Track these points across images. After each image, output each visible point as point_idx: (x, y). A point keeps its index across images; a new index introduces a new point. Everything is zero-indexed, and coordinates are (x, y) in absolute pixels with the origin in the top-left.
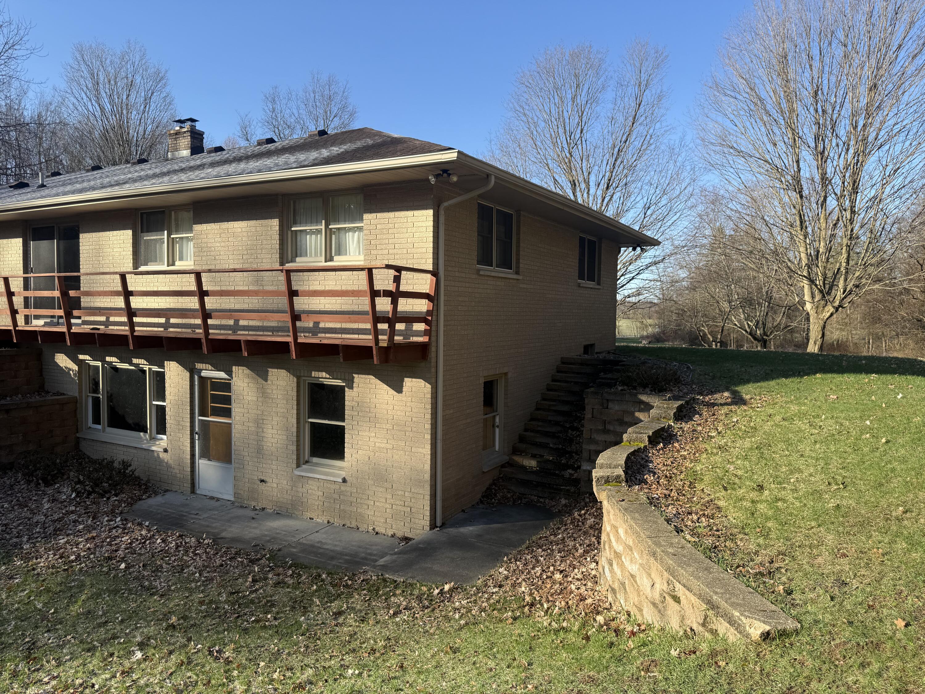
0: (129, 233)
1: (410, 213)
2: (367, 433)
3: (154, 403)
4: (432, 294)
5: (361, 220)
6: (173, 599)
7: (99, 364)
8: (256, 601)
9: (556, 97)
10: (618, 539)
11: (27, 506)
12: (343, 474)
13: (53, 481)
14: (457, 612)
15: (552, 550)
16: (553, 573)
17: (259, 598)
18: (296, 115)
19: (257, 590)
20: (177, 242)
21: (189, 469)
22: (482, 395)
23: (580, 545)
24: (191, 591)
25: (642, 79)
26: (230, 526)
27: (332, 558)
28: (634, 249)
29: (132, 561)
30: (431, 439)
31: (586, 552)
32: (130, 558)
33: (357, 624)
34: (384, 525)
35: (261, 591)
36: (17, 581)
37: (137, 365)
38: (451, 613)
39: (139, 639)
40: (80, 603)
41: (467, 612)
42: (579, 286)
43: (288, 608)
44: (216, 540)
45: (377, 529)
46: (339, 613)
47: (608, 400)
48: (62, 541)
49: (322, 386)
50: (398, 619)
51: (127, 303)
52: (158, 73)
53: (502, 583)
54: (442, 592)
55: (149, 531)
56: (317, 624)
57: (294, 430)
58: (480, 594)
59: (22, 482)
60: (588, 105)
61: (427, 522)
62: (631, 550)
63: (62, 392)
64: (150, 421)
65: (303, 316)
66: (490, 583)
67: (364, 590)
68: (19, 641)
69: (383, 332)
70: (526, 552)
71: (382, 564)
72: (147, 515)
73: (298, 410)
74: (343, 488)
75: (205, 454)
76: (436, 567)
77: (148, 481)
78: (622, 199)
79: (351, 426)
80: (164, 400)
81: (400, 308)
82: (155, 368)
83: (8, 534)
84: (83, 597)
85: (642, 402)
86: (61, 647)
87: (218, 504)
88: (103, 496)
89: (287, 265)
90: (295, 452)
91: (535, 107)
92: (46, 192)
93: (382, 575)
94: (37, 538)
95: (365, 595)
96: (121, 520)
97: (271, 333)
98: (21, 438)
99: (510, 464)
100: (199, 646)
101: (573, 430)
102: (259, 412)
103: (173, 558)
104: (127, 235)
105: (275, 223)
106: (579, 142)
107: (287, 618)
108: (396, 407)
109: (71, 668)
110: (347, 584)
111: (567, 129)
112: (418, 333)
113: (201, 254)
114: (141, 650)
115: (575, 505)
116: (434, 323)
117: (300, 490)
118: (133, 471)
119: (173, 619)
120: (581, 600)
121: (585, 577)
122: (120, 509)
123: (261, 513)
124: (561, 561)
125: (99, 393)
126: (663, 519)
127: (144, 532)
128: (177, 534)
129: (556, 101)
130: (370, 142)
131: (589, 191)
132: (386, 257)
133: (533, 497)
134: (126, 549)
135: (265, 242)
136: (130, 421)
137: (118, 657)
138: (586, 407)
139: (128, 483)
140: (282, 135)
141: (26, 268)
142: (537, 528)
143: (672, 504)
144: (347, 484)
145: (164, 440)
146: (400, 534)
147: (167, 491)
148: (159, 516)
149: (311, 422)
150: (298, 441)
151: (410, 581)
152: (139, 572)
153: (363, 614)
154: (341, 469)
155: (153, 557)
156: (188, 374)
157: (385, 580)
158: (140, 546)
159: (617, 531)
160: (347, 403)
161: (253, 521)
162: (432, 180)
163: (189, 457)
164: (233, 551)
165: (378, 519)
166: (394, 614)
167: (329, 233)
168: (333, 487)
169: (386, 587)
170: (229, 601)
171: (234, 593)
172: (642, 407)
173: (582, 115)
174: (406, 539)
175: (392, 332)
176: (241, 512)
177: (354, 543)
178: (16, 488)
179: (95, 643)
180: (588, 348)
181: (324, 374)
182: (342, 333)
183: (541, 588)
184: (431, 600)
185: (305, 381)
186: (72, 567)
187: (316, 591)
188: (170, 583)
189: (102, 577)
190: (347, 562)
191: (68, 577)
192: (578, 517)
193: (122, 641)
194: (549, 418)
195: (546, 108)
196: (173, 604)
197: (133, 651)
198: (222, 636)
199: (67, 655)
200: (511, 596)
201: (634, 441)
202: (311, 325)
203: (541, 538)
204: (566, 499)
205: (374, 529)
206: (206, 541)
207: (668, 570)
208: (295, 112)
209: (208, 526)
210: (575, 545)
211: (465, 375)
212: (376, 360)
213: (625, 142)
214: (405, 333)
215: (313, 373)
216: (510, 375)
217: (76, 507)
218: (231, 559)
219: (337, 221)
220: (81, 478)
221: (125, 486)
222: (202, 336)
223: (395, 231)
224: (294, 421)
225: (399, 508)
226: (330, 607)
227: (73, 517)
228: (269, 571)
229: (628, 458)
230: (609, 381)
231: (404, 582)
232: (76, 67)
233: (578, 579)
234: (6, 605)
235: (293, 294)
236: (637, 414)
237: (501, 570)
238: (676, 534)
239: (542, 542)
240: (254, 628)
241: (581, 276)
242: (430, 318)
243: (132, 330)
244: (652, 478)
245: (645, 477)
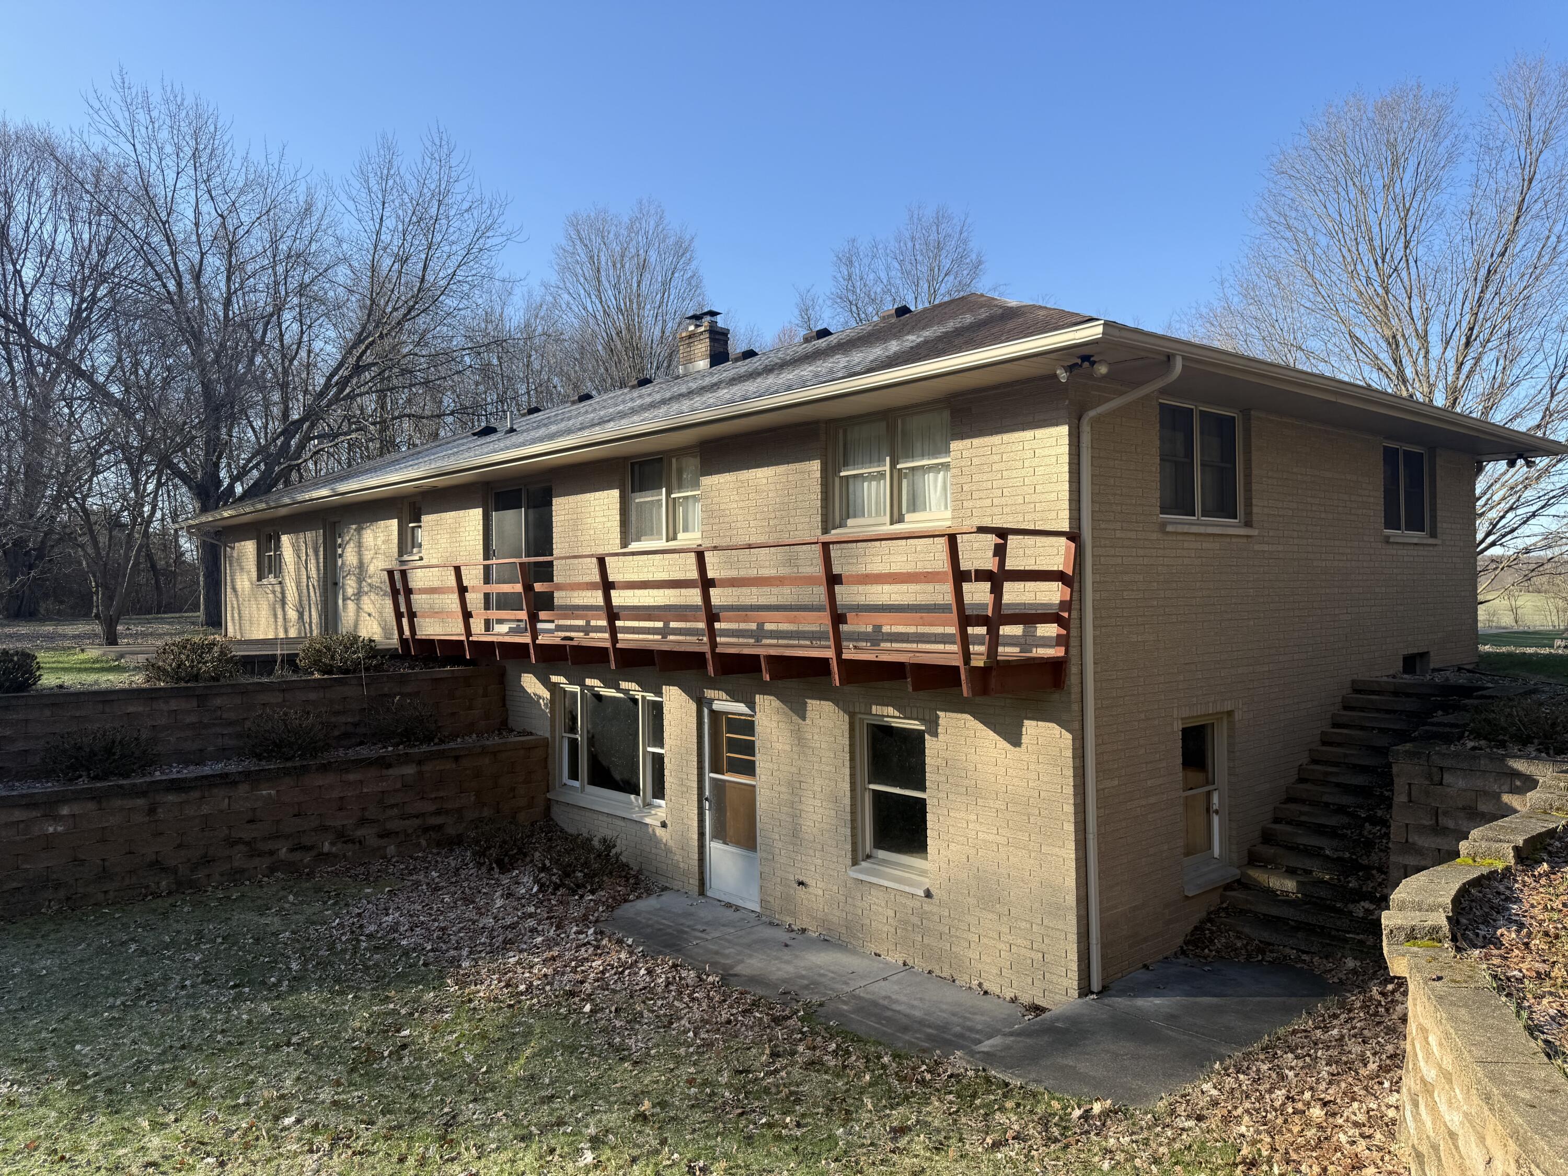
0: (616, 493)
1: (1028, 434)
2: (962, 815)
3: (650, 749)
4: (1070, 572)
5: (947, 451)
6: (650, 1072)
7: (577, 689)
8: (773, 1090)
9: (1351, 187)
10: (1429, 1054)
11: (474, 902)
12: (927, 883)
13: (512, 864)
14: (1108, 1156)
15: (1315, 1059)
16: (1308, 1105)
17: (777, 1086)
18: (885, 281)
19: (776, 1071)
20: (681, 505)
21: (696, 856)
22: (1179, 752)
23: (1375, 1054)
24: (678, 1060)
25: (1534, 131)
26: (750, 956)
27: (905, 1029)
28: (1512, 464)
29: (603, 1001)
30: (1076, 831)
31: (1382, 1068)
32: (600, 995)
33: (928, 1154)
34: (998, 980)
35: (783, 1074)
36: (447, 1016)
37: (626, 691)
38: (1097, 1159)
39: (592, 1131)
40: (522, 1061)
41: (1127, 1160)
42: (1388, 542)
43: (821, 1110)
44: (726, 979)
45: (986, 986)
46: (900, 1131)
47: (1441, 769)
48: (512, 960)
49: (888, 730)
50: (999, 1156)
51: (607, 598)
52: (678, 243)
53: (1205, 1112)
54: (1086, 1116)
55: (631, 953)
56: (863, 1145)
57: (847, 801)
58: (1159, 1129)
59: (471, 865)
60: (1419, 195)
61: (1072, 982)
62: (1450, 1081)
63: (529, 730)
64: (644, 778)
65: (850, 616)
66: (1181, 1109)
67: (950, 1093)
68: (436, 1111)
69: (979, 640)
70: (1262, 1057)
71: (985, 1049)
72: (632, 927)
73: (852, 768)
74: (926, 907)
75: (720, 834)
76: (1083, 1067)
77: (640, 871)
78: (1501, 362)
79: (935, 800)
80: (662, 747)
81: (1007, 598)
82: (651, 697)
83: (445, 942)
84: (528, 1052)
85: (1517, 774)
86: (488, 1127)
87: (738, 915)
88: (574, 892)
89: (833, 532)
90: (849, 839)
91: (1309, 212)
92: (514, 438)
93: (984, 1070)
94: (481, 952)
95: (951, 1102)
96: (595, 933)
97: (808, 643)
98: (473, 798)
99: (1242, 884)
100: (676, 1156)
101: (1374, 824)
102: (794, 770)
103: (659, 1003)
104: (612, 496)
105: (815, 466)
106: (1403, 264)
107: (817, 1126)
108: (1010, 771)
109: (495, 1163)
110: (923, 1080)
111: (1377, 243)
112: (1045, 642)
113: (711, 521)
114: (593, 1149)
115: (1375, 972)
116: (1074, 624)
117: (859, 904)
118: (617, 856)
119: (646, 1105)
120: (1353, 1168)
121: (1373, 1119)
122: (596, 915)
123: (800, 937)
124: (1330, 1083)
125: (576, 733)
126: (1520, 1024)
127: (623, 956)
128: (670, 963)
129: (1352, 196)
130: (968, 319)
131: (1427, 352)
132: (989, 511)
133: (1288, 951)
134: (596, 980)
135: (800, 498)
136: (617, 776)
137: (560, 1156)
138: (1396, 780)
139: (611, 873)
140: (863, 316)
141: (488, 552)
142: (1290, 1012)
143: (1551, 993)
144: (933, 901)
145: (661, 810)
146: (1025, 999)
147: (664, 889)
148: (649, 930)
149: (874, 791)
150: (853, 821)
151: (1032, 1087)
152: (609, 1020)
153: (941, 1137)
154: (923, 873)
155: (632, 997)
156: (693, 706)
157: (988, 1080)
158: (616, 977)
159: (1426, 1039)
160: (928, 760)
161: (786, 950)
162: (1063, 376)
163: (696, 836)
164: (749, 999)
165: (987, 968)
166: (994, 1144)
167: (897, 476)
168: (910, 903)
169: (989, 1092)
170: (732, 1085)
171: (741, 1072)
172: (1518, 783)
173: (1406, 215)
174: (1037, 1009)
175: (994, 640)
176: (769, 932)
177: (944, 1007)
178: (463, 874)
179: (533, 1128)
180: (1411, 662)
181: (891, 711)
182: (917, 642)
183: (1280, 1132)
184: (1065, 1128)
185: (862, 720)
186: (520, 1002)
187: (871, 1084)
188: (650, 1044)
189: (557, 1023)
190: (930, 1038)
191: (513, 1016)
192: (1378, 997)
193: (569, 1131)
194: (1325, 799)
195: (1331, 210)
196: (649, 1078)
197: (582, 1149)
198: (713, 1143)
199: (493, 1142)
200: (1217, 1141)
201: (1484, 857)
202: (870, 629)
203: (1294, 1032)
204: (1355, 958)
205: (980, 985)
206: (710, 979)
207: (1515, 1134)
208: (883, 275)
209: (717, 953)
210: (1363, 1054)
211: (1142, 716)
212: (965, 690)
213: (1503, 254)
214: (1023, 641)
215: (874, 707)
216: (1237, 716)
217: (537, 908)
218: (745, 1012)
219: (911, 456)
220: (547, 863)
221: (605, 878)
222: (706, 649)
223: (1002, 466)
224: (847, 786)
225: (1023, 951)
226: (889, 1116)
227: (531, 923)
228: (801, 1040)
229: (1463, 892)
230: (1448, 729)
231: (1021, 1087)
232: (570, 249)
233: (1356, 1124)
234: (428, 1053)
235: (833, 580)
236: (1506, 798)
237: (1205, 1087)
238: (1546, 1060)
239: (1294, 1040)
240: (764, 1136)
241: (1392, 522)
242: (1066, 615)
243: (614, 639)
244: (1514, 935)
245: (1499, 932)
